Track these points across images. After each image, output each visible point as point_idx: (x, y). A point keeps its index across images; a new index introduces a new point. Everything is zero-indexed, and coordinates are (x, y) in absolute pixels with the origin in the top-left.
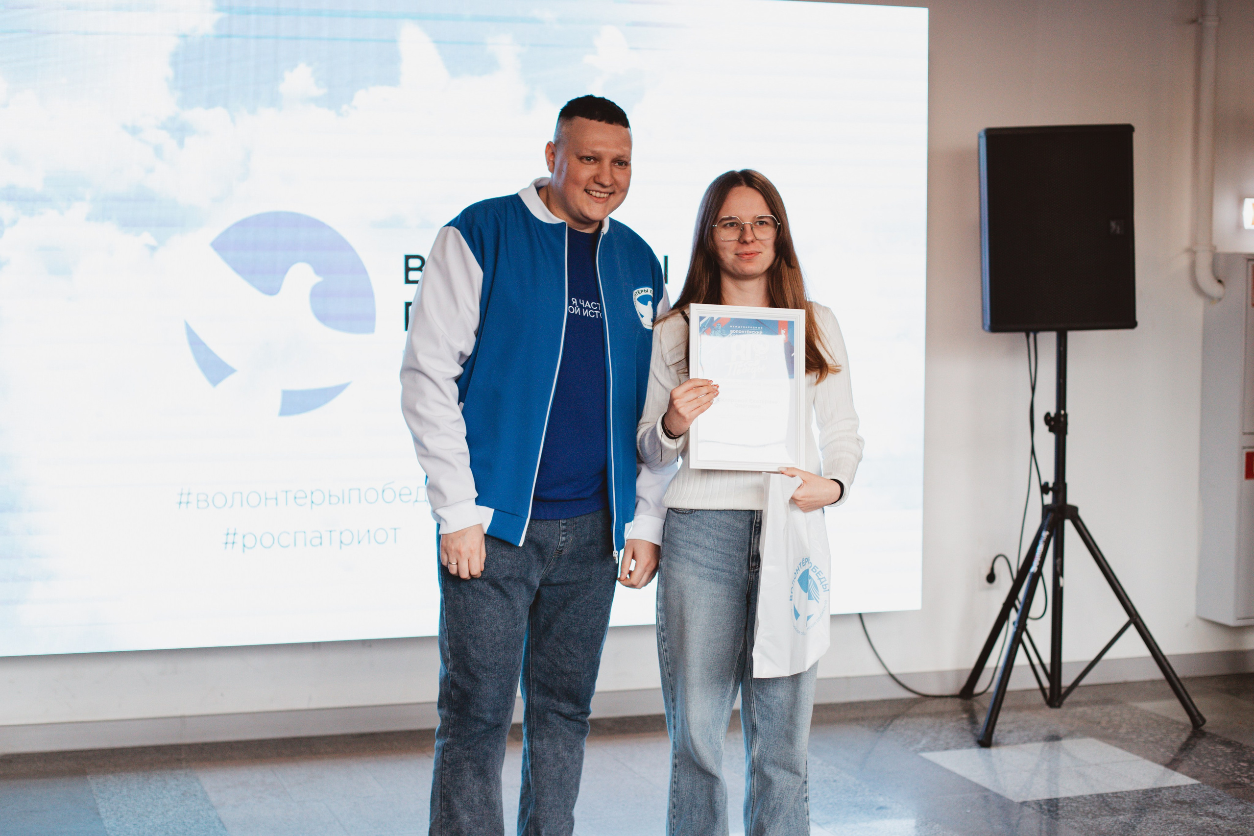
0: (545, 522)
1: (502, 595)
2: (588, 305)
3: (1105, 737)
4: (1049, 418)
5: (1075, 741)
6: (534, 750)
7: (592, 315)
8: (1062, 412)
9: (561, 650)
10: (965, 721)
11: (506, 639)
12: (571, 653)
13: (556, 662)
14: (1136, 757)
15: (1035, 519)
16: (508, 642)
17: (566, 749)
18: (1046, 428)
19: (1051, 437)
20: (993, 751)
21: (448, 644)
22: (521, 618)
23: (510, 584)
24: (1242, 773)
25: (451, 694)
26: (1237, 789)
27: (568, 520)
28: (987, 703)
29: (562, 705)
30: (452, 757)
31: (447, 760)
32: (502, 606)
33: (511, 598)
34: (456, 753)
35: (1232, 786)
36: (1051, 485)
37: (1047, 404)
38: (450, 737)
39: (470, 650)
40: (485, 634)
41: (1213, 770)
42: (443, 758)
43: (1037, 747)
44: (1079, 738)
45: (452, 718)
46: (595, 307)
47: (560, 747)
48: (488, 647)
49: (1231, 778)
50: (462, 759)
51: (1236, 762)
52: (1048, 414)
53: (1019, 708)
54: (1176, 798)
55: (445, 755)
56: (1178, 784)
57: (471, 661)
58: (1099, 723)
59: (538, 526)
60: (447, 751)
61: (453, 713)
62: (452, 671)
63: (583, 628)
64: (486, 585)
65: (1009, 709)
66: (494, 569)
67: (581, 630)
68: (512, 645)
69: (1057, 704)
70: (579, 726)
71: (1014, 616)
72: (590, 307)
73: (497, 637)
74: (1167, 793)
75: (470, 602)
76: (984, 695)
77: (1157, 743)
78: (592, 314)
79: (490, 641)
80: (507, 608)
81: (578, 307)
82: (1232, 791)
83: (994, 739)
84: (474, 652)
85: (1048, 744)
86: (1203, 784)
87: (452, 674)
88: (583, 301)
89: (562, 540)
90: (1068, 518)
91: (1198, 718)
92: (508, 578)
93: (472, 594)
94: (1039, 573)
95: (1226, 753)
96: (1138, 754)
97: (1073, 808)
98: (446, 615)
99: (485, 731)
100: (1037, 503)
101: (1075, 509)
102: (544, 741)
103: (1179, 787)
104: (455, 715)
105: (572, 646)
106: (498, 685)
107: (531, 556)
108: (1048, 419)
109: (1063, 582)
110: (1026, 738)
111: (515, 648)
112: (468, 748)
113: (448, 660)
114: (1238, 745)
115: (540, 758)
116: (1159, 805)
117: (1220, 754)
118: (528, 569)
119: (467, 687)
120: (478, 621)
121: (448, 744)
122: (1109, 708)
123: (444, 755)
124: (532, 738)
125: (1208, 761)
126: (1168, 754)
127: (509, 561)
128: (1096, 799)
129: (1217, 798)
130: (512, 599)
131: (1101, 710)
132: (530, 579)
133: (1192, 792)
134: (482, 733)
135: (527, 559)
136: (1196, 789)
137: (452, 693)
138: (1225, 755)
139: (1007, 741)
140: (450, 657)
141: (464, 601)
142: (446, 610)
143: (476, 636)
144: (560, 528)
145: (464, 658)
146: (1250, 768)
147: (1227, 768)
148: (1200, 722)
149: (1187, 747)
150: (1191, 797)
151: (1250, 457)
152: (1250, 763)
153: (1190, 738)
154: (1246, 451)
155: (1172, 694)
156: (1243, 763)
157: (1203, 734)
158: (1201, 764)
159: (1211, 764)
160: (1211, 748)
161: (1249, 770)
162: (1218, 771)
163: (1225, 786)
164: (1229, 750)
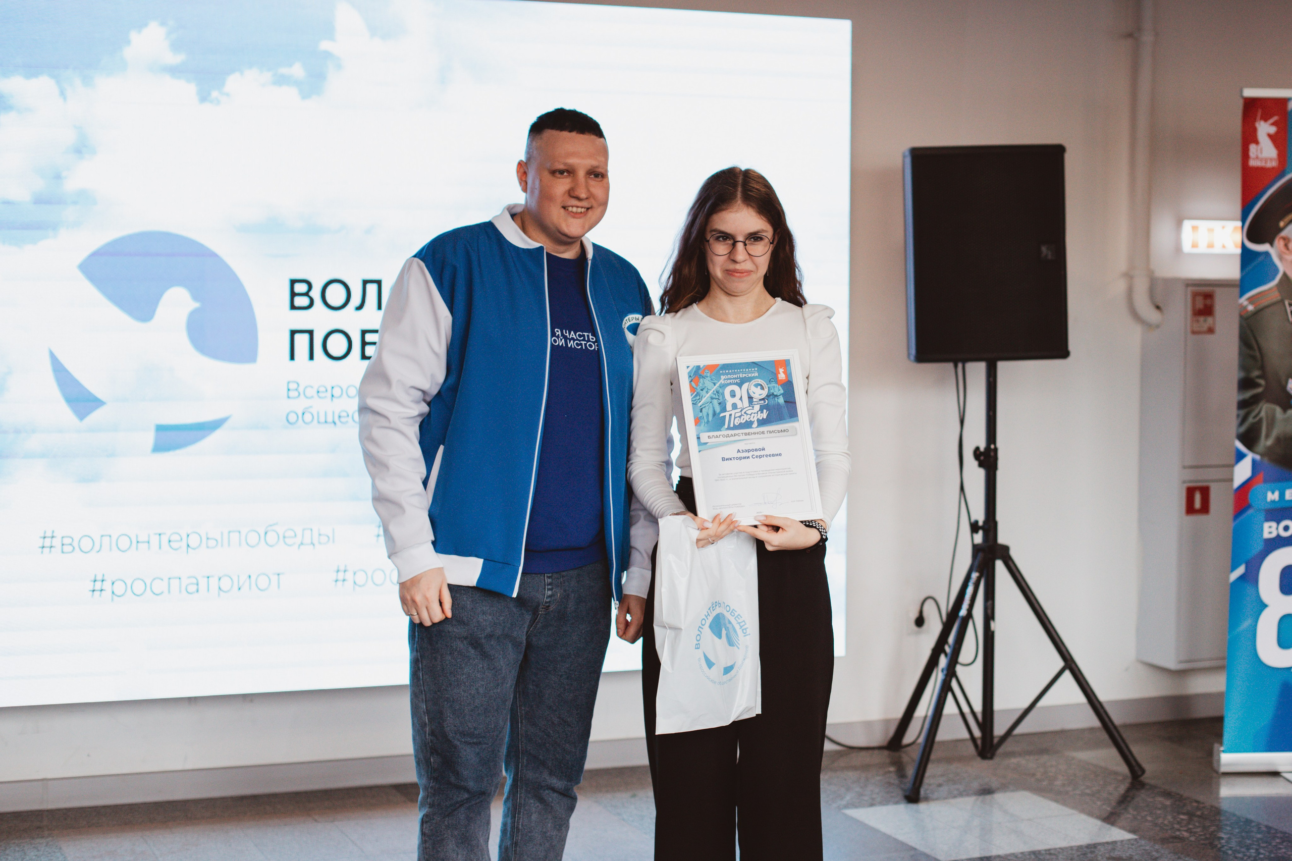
1: (482, 655)
2: (572, 335)
3: (1040, 790)
5: (1009, 795)
6: (520, 826)
8: (992, 446)
10: (893, 776)
11: (487, 702)
14: (1072, 811)
15: (965, 559)
16: (489, 705)
18: (976, 463)
19: (981, 473)
20: (922, 806)
21: (424, 707)
23: (492, 643)
24: (1181, 827)
25: (431, 761)
26: (1175, 844)
27: (554, 573)
28: (915, 754)
29: (555, 778)
30: (432, 828)
31: (428, 831)
32: (482, 667)
33: (493, 657)
34: (437, 823)
35: (1171, 840)
36: (981, 523)
37: (976, 438)
38: (430, 807)
40: (463, 697)
41: (1150, 824)
42: (423, 830)
43: (969, 802)
44: (1013, 791)
45: (432, 787)
46: (581, 338)
48: (466, 711)
49: (1169, 831)
51: (1175, 814)
52: (977, 449)
53: (949, 760)
54: (1112, 854)
55: (426, 826)
56: (1114, 839)
58: (1034, 775)
61: (432, 781)
62: (433, 735)
64: (466, 645)
65: (939, 761)
66: (474, 627)
68: (493, 708)
69: (989, 755)
71: (943, 661)
72: (575, 338)
73: (477, 701)
74: (1102, 849)
76: (913, 746)
77: (1093, 795)
78: (577, 344)
79: (469, 704)
80: (488, 669)
81: (562, 338)
82: (1171, 845)
83: (921, 792)
84: (451, 716)
85: (981, 798)
86: (1140, 839)
87: (432, 739)
88: (567, 331)
89: (548, 595)
90: (999, 558)
91: (1137, 768)
92: (489, 636)
94: (970, 615)
95: (1165, 805)
96: (1073, 808)
98: (422, 675)
100: (967, 542)
101: (1006, 549)
103: (1115, 842)
104: (434, 783)
106: (478, 750)
108: (977, 453)
109: (994, 626)
110: (956, 793)
111: (497, 711)
113: (425, 724)
114: (1178, 796)
115: (526, 836)
117: (1159, 805)
118: (511, 625)
119: (445, 753)
120: (456, 683)
121: (429, 813)
122: (1045, 758)
125: (1147, 815)
126: (1104, 807)
127: (490, 617)
128: (1028, 857)
129: (1154, 853)
130: (494, 659)
131: (1037, 760)
132: (515, 634)
133: (1129, 848)
135: (510, 614)
136: (1133, 845)
137: (434, 758)
138: (1164, 807)
139: (936, 795)
140: (427, 720)
141: (441, 662)
143: (453, 699)
144: (545, 581)
145: (440, 723)
146: (1190, 821)
147: (1166, 822)
148: (1139, 773)
149: (1125, 800)
150: (1127, 854)
151: (1190, 492)
152: (1191, 815)
153: (1128, 790)
154: (1186, 485)
155: (1109, 742)
156: (1182, 817)
157: (1143, 785)
158: (1139, 818)
159: (1149, 818)
160: (1149, 800)
161: (1189, 823)
162: (1156, 825)
163: (1164, 841)
164: (1168, 803)
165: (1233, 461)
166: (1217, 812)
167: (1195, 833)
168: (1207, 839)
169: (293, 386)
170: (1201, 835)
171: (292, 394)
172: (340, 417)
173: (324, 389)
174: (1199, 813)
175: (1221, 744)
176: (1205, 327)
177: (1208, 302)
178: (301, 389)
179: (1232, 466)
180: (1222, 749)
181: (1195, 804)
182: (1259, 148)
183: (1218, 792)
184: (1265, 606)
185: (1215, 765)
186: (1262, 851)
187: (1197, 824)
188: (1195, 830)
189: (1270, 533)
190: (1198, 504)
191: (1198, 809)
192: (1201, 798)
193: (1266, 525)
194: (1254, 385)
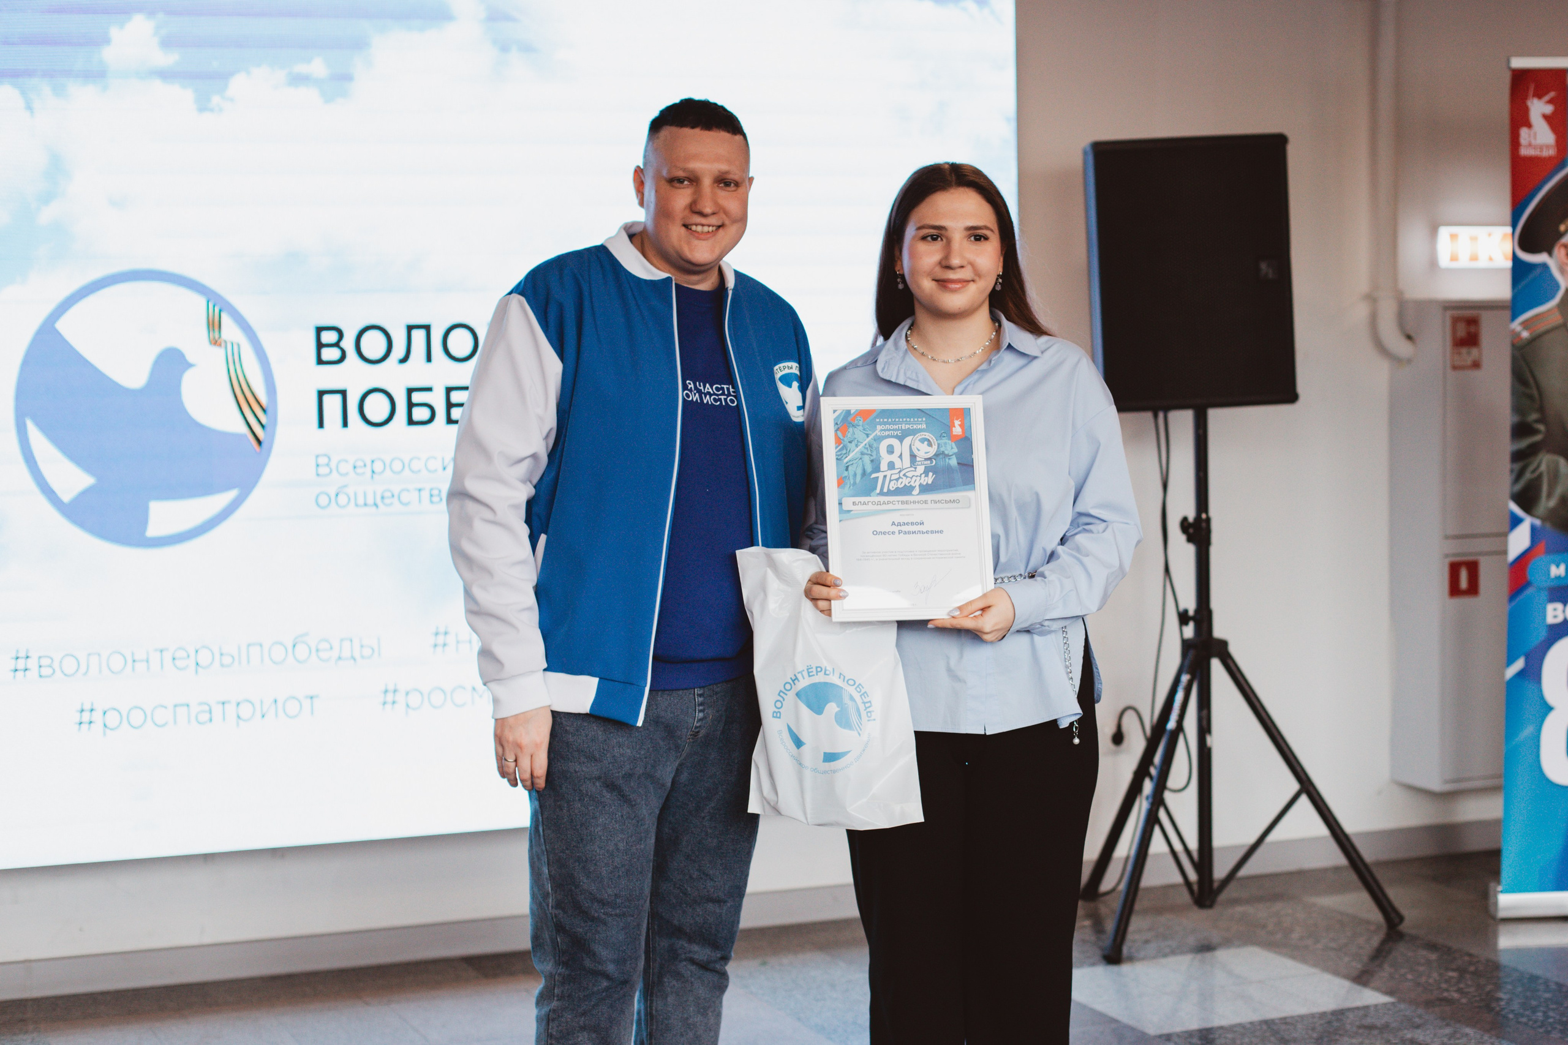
0: (675, 693)
1: (620, 800)
2: (708, 389)
3: (1271, 945)
4: (1186, 524)
5: (1233, 952)
6: (654, 1012)
7: (716, 402)
8: (1204, 516)
9: (692, 871)
11: (629, 861)
12: (707, 875)
13: (686, 889)
14: (1313, 970)
15: (1173, 659)
16: (631, 865)
17: (699, 1012)
18: (1184, 538)
19: (1191, 550)
20: (1126, 969)
21: (547, 871)
22: (647, 831)
23: (632, 784)
24: (1450, 987)
25: (558, 942)
26: (1443, 1008)
27: (706, 689)
28: (1115, 905)
29: (695, 948)
30: (560, 1028)
31: (554, 1033)
32: (622, 816)
33: (634, 803)
34: (567, 1022)
35: (1438, 1004)
36: (1191, 614)
37: (1183, 506)
38: (558, 1000)
39: (579, 878)
40: (600, 855)
41: (1412, 985)
42: (548, 1031)
43: (1184, 963)
44: (1239, 946)
45: (560, 974)
46: (718, 391)
47: (691, 1009)
48: (604, 873)
49: (1435, 993)
50: (575, 1029)
51: (1442, 972)
52: (1185, 519)
53: (1158, 912)
54: (1364, 1023)
55: (550, 1027)
56: (1366, 1004)
57: (581, 894)
58: (1265, 927)
59: (664, 700)
60: (553, 1020)
61: (561, 967)
62: (555, 909)
63: (722, 840)
64: (599, 787)
65: (1145, 912)
66: (609, 764)
67: (720, 842)
68: (637, 869)
69: (1208, 904)
70: (716, 978)
71: (1148, 788)
72: (712, 392)
73: (616, 859)
74: (1351, 1017)
75: (576, 811)
76: (1112, 895)
77: (1339, 950)
78: (715, 400)
79: (607, 865)
80: (629, 818)
81: (695, 392)
82: (1437, 1010)
83: (1125, 950)
84: (585, 881)
85: (1199, 957)
86: (1399, 1003)
87: (555, 914)
88: (701, 384)
89: (699, 718)
90: (1215, 657)
91: (1393, 915)
92: (629, 776)
93: (579, 800)
94: (1180, 727)
95: (1432, 961)
96: (1315, 965)
97: (1228, 1040)
98: (543, 830)
99: (607, 989)
100: (1175, 636)
101: (1224, 645)
102: (669, 999)
103: (1366, 1008)
104: (563, 970)
105: (708, 865)
106: (622, 924)
107: (659, 743)
108: (1185, 526)
109: (1211, 741)
110: (1167, 950)
111: (641, 873)
112: (584, 1014)
113: (548, 893)
114: (1445, 949)
115: (662, 1024)
116: (1340, 1032)
117: (1422, 961)
118: (655, 761)
119: (578, 929)
120: (589, 838)
121: (554, 1010)
122: (1278, 906)
123: (549, 1025)
124: (652, 996)
125: (1406, 974)
126: (1354, 964)
127: (628, 751)
128: (1259, 1028)
129: (1418, 1021)
130: (635, 805)
131: (1269, 909)
132: (658, 774)
133: (1385, 1014)
134: (603, 992)
135: (653, 747)
137: (559, 939)
138: (1429, 962)
139: (1142, 955)
140: (550, 889)
141: (569, 811)
142: (543, 824)
143: (586, 858)
144: (695, 700)
145: (571, 890)
146: (1461, 978)
147: (1431, 981)
148: (1396, 920)
149: (1379, 954)
150: (1383, 1021)
151: (1454, 569)
152: (1462, 971)
153: (1383, 942)
154: (1448, 561)
155: (1359, 884)
156: (1451, 974)
157: (1400, 936)
158: (1397, 976)
159: (1410, 977)
160: (1410, 954)
161: (1459, 981)
162: (1418, 984)
163: (1428, 1004)
164: (1433, 956)
165: (1507, 529)
166: (1496, 966)
167: (1467, 993)
168: (1482, 1000)
169: (323, 460)
170: (1475, 996)
171: (322, 470)
172: (383, 498)
173: (361, 464)
174: (1472, 969)
175: (1499, 882)
176: (1469, 362)
177: (1472, 329)
178: (333, 464)
179: (1505, 535)
180: (1500, 888)
181: (1467, 958)
182: (1532, 132)
183: (1495, 944)
184: (1550, 708)
185: (1492, 909)
186: (1551, 1014)
187: (1469, 983)
188: (1466, 990)
189: (1555, 617)
190: (1464, 583)
191: (1470, 963)
192: (1474, 951)
193: (1550, 607)
194: (1532, 431)
